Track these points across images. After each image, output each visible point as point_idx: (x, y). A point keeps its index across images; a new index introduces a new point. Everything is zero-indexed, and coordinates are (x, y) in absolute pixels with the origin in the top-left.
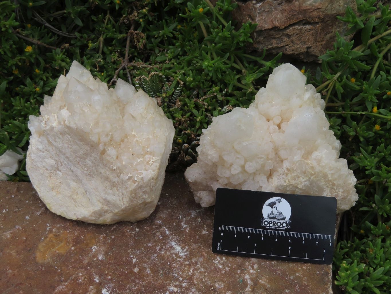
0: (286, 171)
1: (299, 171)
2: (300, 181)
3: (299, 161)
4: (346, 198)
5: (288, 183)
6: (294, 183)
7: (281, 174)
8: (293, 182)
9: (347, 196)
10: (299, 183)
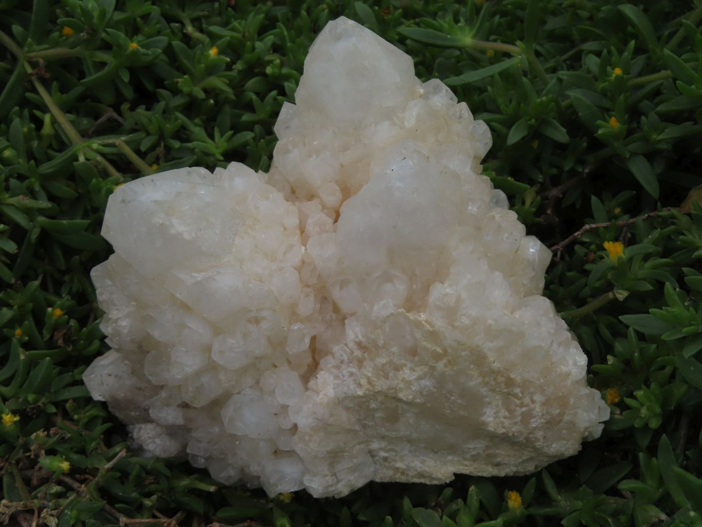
0: (358, 353)
1: (395, 349)
2: (403, 380)
3: (388, 317)
4: (560, 421)
5: (368, 389)
6: (385, 387)
7: (342, 362)
8: (381, 385)
9: (561, 414)
10: (402, 385)
